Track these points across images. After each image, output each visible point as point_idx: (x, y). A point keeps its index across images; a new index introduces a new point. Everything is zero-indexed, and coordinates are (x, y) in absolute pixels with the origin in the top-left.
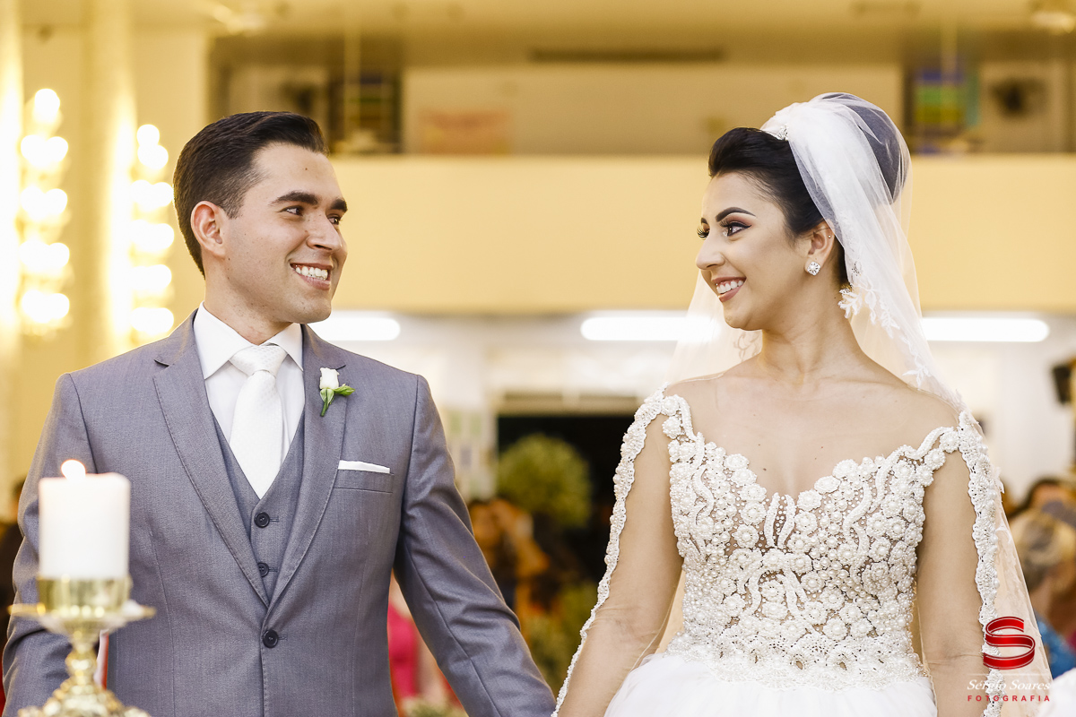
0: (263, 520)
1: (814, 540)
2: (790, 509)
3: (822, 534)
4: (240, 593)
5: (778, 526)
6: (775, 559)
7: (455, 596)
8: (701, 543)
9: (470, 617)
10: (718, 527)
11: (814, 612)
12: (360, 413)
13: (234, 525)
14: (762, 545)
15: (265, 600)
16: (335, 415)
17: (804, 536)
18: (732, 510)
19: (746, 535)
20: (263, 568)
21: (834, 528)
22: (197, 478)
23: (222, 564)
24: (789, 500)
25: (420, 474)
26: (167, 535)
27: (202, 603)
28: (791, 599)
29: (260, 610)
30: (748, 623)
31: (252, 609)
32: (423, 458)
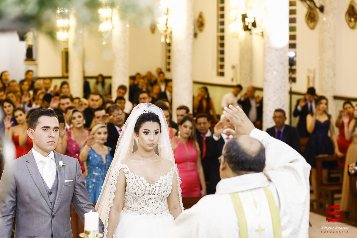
0: (51, 193)
1: (159, 192)
2: (154, 187)
3: (161, 191)
4: (47, 208)
5: (152, 190)
6: (151, 196)
7: (84, 203)
8: (137, 194)
9: (87, 207)
10: (142, 191)
11: (157, 205)
12: (67, 169)
13: (46, 195)
14: (149, 194)
15: (52, 209)
16: (62, 170)
17: (157, 192)
18: (145, 188)
19: (147, 192)
20: (51, 203)
21: (163, 190)
22: (38, 186)
23: (44, 203)
24: (154, 185)
25: (78, 180)
26: (32, 197)
27: (40, 211)
28: (154, 203)
29: (51, 211)
30: (146, 208)
31: (50, 211)
32: (78, 176)
